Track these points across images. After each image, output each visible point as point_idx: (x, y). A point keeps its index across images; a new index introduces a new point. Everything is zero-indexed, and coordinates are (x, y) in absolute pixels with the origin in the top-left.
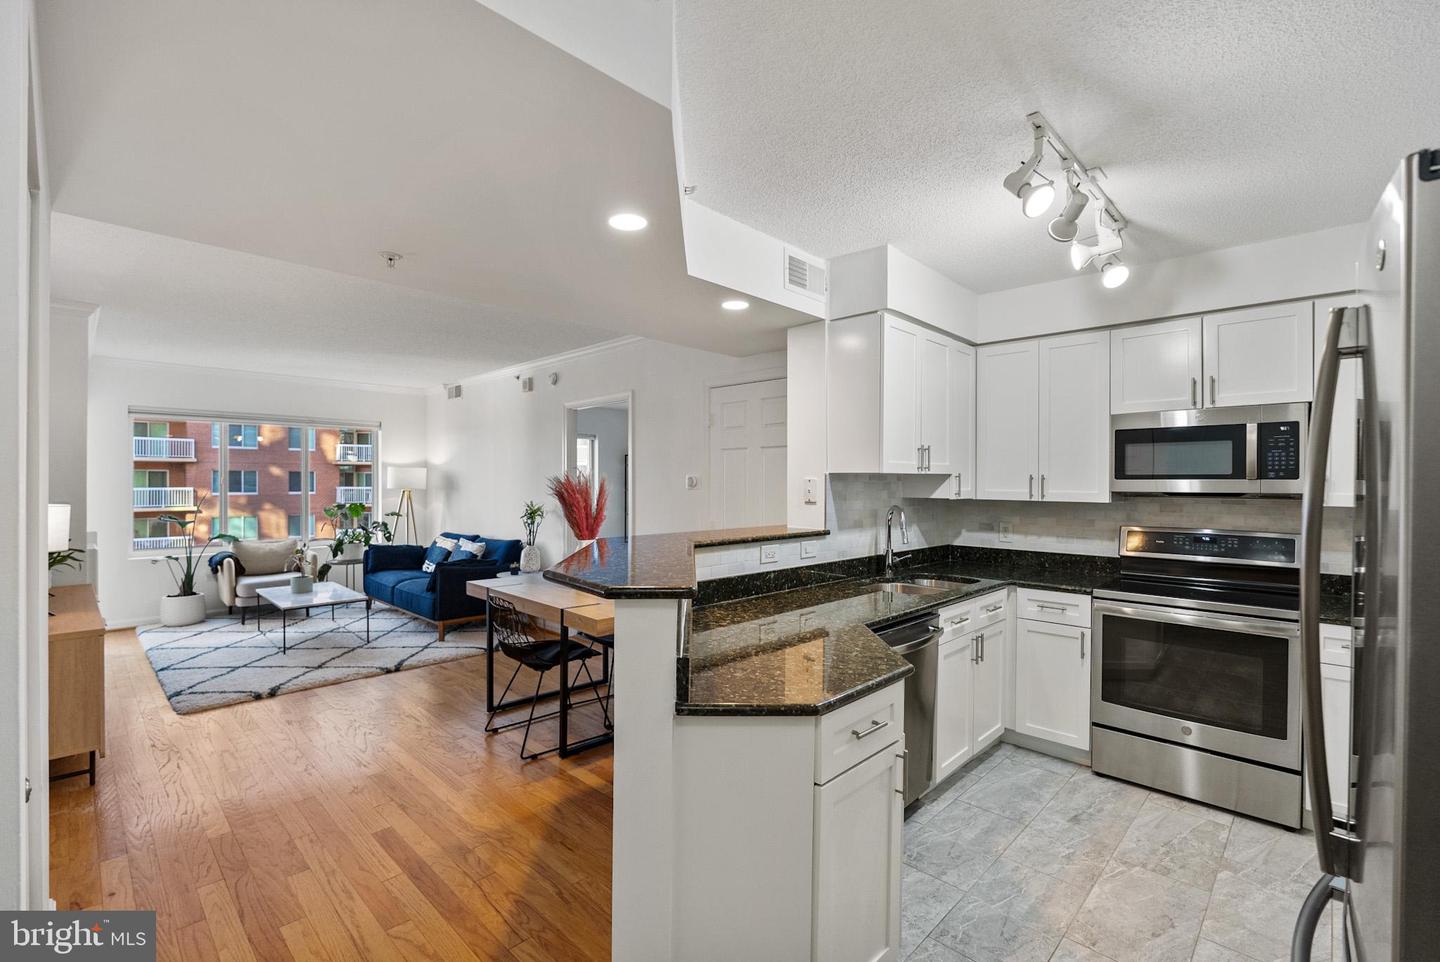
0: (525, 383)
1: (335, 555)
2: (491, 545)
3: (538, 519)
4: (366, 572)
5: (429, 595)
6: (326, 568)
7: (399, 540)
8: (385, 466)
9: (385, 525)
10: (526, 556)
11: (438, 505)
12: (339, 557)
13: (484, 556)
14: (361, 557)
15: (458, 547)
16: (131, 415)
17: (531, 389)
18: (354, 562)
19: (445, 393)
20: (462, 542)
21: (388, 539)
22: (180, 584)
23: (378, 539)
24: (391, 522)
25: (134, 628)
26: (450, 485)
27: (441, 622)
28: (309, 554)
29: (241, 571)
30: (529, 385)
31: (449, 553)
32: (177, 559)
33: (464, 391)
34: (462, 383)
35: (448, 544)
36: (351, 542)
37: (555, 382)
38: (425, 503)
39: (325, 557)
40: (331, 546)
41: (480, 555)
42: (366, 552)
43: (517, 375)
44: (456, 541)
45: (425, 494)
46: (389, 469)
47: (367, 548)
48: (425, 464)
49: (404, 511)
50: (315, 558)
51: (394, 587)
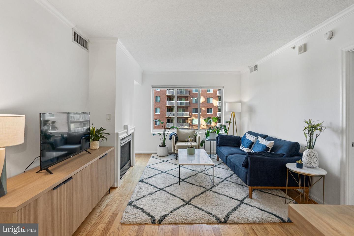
0: (300, 49)
1: (207, 137)
2: (278, 144)
3: (316, 132)
4: (217, 146)
5: (243, 169)
6: (203, 142)
7: (230, 133)
8: (225, 103)
9: (225, 126)
10: (308, 156)
11: (246, 119)
12: (208, 138)
13: (273, 150)
14: (216, 138)
15: (258, 141)
16: (153, 88)
17: (305, 50)
18: (213, 140)
19: (249, 70)
20: (260, 138)
21: (226, 132)
22: (162, 142)
23: (222, 132)
24: (227, 125)
25: (152, 154)
26: (251, 110)
27: (251, 187)
28: (198, 136)
29: (177, 140)
30: (304, 48)
31: (253, 143)
32: (160, 134)
33: (258, 68)
34: (258, 63)
35: (252, 138)
36: (213, 132)
37: (331, 37)
38: (240, 118)
39: (203, 138)
40: (205, 133)
41: (271, 148)
42: (217, 137)
43: (293, 46)
44: (256, 137)
45: (240, 114)
46: (227, 103)
47: (217, 135)
48: (240, 102)
49: (232, 121)
50: (199, 137)
51: (227, 156)
